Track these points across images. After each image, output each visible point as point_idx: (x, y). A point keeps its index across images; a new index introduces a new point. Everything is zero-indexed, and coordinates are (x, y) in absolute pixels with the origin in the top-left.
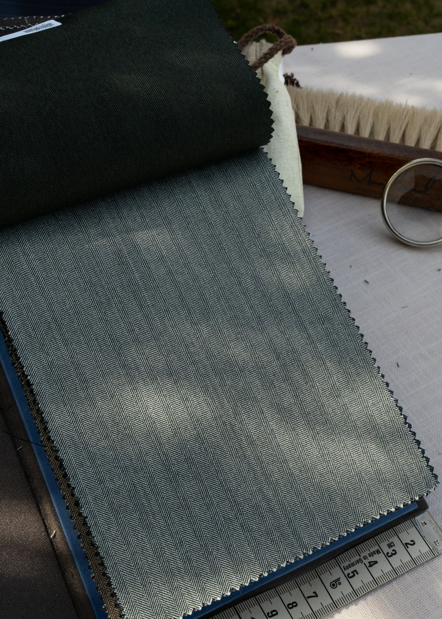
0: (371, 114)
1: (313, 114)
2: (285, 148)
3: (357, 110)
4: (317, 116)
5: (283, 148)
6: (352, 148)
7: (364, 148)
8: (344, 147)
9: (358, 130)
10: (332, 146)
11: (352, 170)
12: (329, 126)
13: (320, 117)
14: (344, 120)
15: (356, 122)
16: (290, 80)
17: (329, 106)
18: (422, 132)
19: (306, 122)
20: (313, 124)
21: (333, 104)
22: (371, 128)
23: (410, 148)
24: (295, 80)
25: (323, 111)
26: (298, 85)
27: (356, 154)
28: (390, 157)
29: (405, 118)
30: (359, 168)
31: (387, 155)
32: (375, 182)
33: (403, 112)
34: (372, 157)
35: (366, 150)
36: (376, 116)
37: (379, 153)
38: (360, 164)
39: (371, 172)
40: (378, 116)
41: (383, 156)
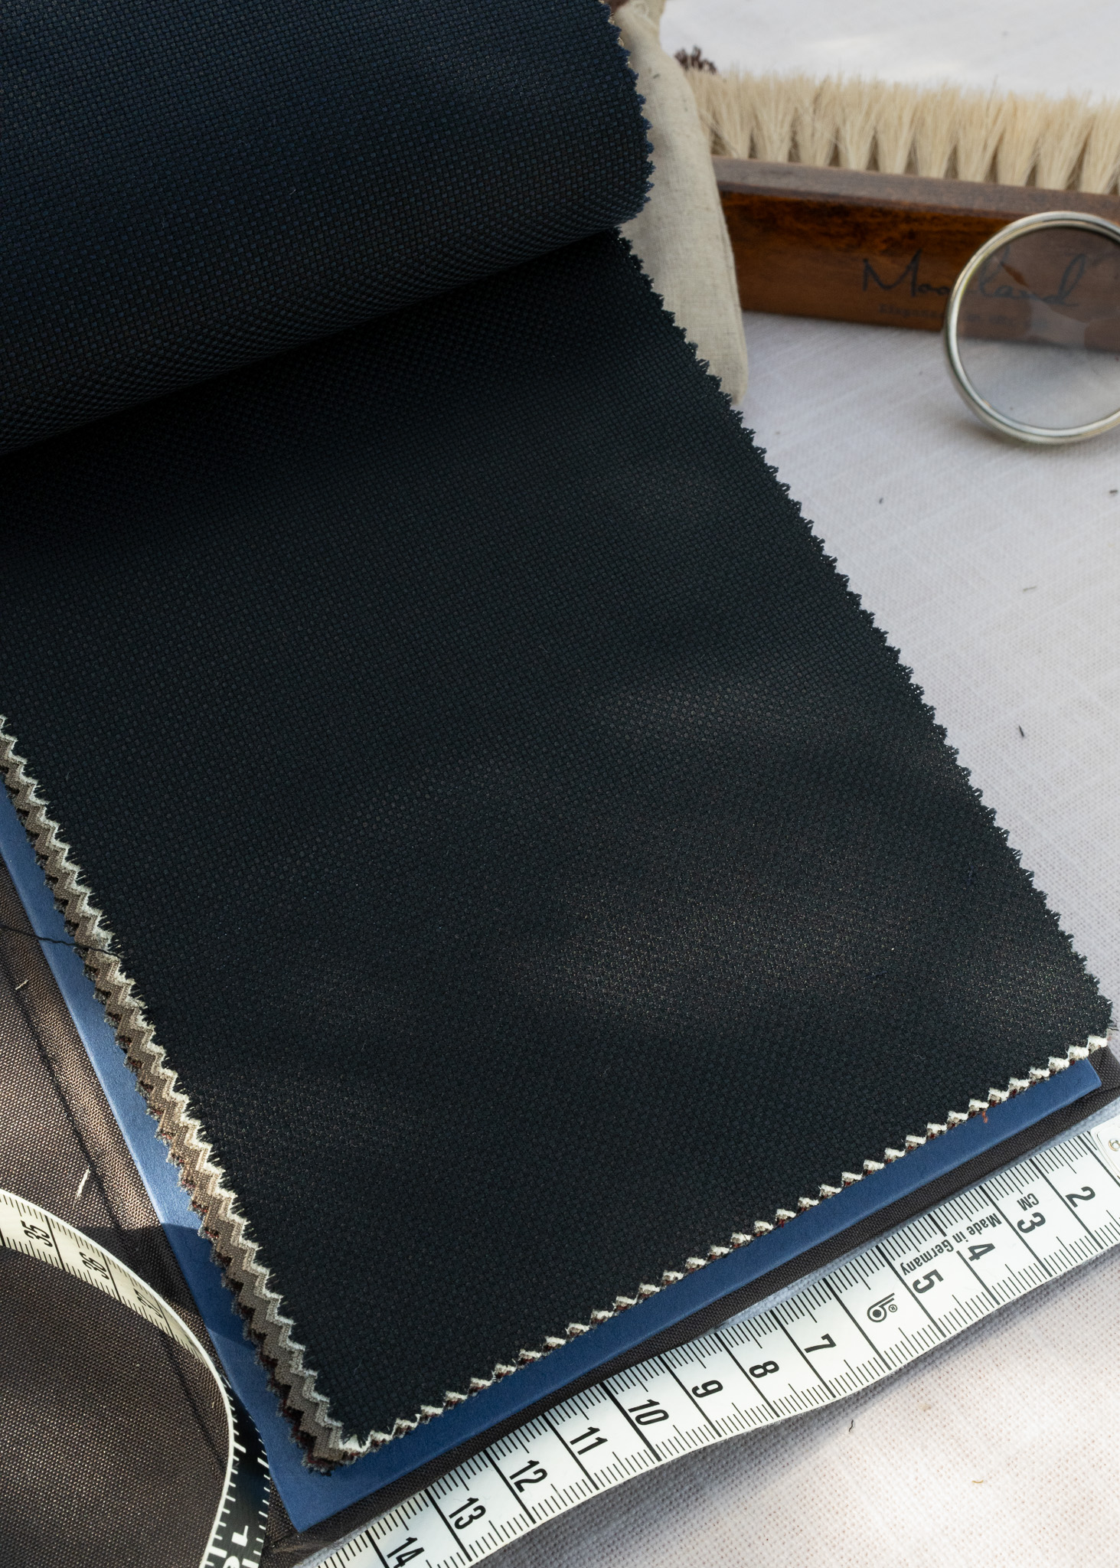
0: (906, 120)
1: (755, 130)
2: (685, 213)
3: (868, 114)
4: (765, 133)
5: (680, 213)
6: (862, 203)
7: (894, 198)
8: (842, 201)
9: (874, 162)
10: (809, 201)
11: (865, 260)
12: (798, 156)
13: (775, 137)
14: (837, 139)
15: (869, 140)
16: (691, 61)
17: (796, 110)
18: (1042, 151)
19: (739, 149)
20: (759, 155)
21: (808, 102)
22: (910, 154)
23: (1012, 190)
24: (706, 62)
25: (783, 122)
26: (712, 68)
27: (872, 216)
28: (961, 214)
29: (995, 122)
30: (884, 253)
31: (954, 210)
32: (928, 286)
33: (988, 109)
34: (916, 220)
35: (898, 203)
36: (918, 123)
37: (933, 208)
38: (885, 241)
39: (915, 259)
40: (923, 124)
41: (944, 213)
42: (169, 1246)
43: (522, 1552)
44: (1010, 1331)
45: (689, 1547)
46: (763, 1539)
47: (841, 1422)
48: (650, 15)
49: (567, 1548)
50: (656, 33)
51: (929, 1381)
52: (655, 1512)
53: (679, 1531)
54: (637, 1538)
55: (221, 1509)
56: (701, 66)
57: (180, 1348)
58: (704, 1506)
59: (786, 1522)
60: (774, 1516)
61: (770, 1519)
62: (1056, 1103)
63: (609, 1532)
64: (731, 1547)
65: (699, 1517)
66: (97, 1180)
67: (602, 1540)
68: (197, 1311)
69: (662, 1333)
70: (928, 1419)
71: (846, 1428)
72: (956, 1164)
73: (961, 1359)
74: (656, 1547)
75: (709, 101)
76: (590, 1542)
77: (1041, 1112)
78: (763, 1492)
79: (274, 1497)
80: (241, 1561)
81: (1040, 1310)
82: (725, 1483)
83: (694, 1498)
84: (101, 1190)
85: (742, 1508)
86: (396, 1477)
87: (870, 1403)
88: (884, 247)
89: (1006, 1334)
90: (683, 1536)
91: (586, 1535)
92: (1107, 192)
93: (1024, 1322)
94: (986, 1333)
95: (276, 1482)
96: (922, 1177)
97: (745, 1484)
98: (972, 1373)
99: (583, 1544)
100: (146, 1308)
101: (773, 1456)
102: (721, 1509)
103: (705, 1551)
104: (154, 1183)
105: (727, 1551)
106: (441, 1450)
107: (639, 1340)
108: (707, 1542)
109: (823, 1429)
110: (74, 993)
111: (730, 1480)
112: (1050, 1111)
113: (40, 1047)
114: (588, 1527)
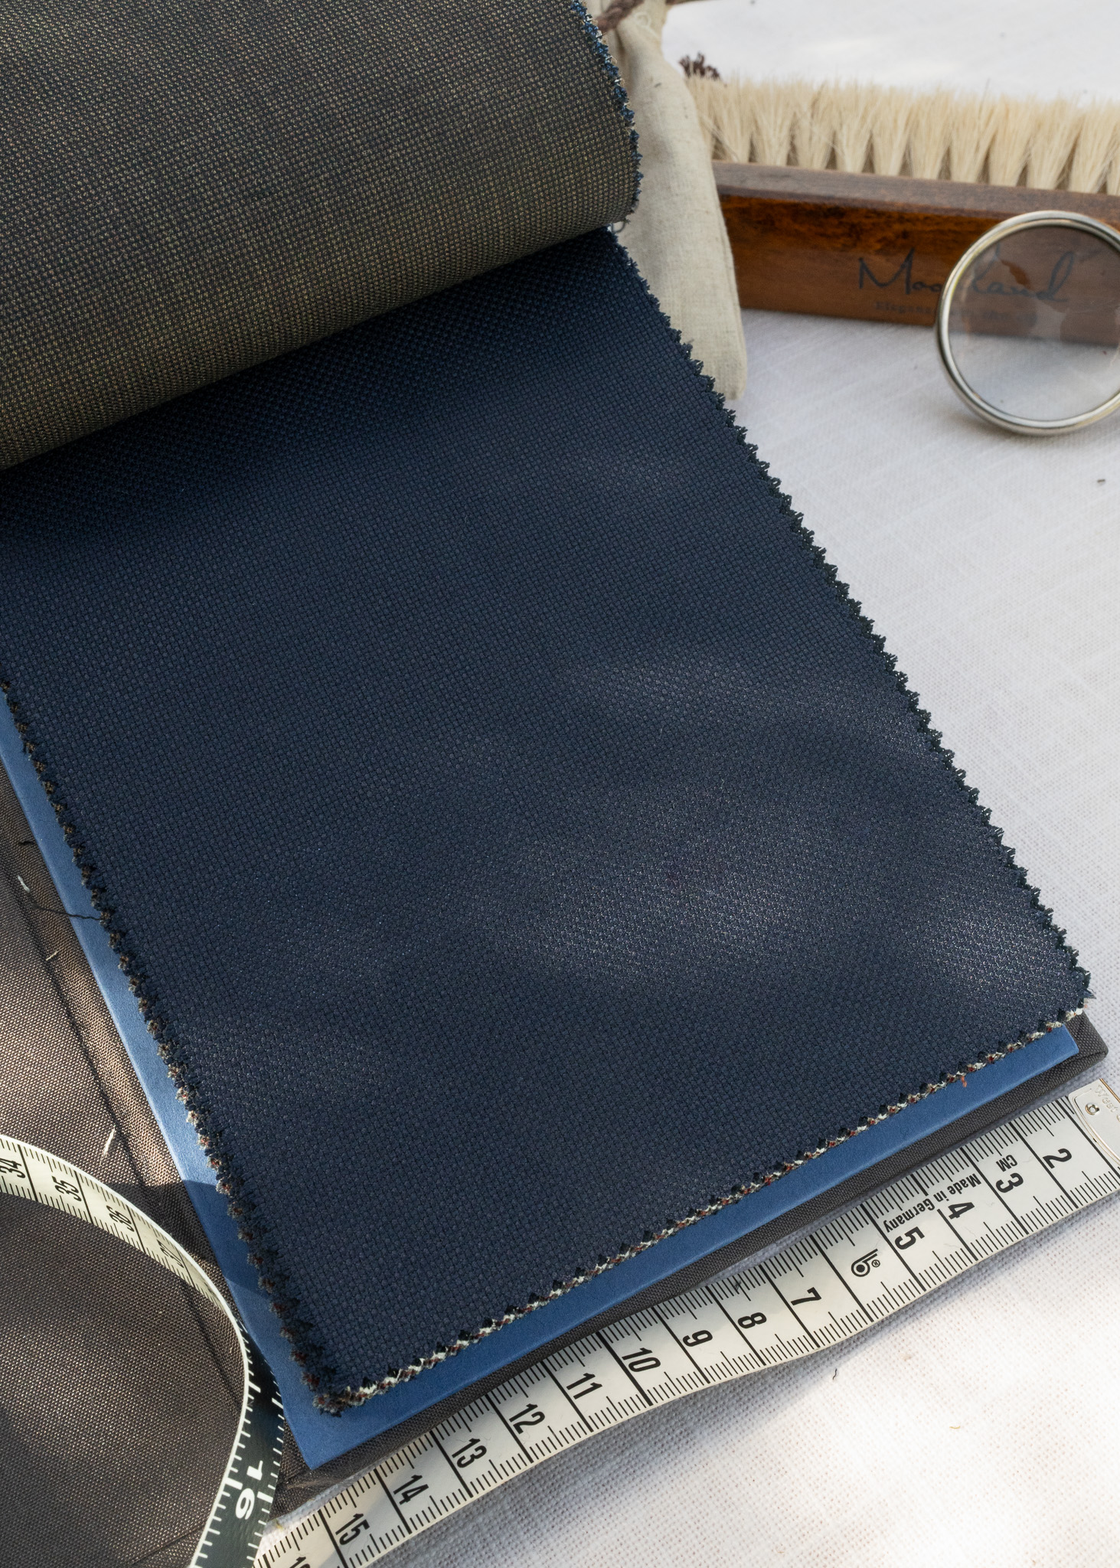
0: (901, 123)
1: (755, 136)
2: (686, 217)
3: (864, 118)
4: (765, 138)
5: (681, 216)
6: (856, 204)
7: (888, 199)
8: (837, 203)
9: (869, 164)
10: (807, 203)
11: (861, 259)
12: (796, 159)
13: (775, 142)
14: (834, 142)
15: (865, 143)
16: (696, 68)
17: (795, 114)
18: (1033, 151)
19: (738, 154)
20: (758, 159)
21: (806, 107)
22: (904, 156)
23: (1002, 189)
24: (710, 68)
25: (782, 126)
26: (716, 75)
27: (867, 217)
28: (953, 214)
29: (987, 124)
30: (878, 252)
31: (946, 210)
32: (921, 284)
33: (980, 111)
34: (908, 220)
35: (892, 204)
36: (912, 126)
37: (927, 208)
38: (879, 241)
39: (909, 258)
40: (918, 126)
41: (937, 213)
42: (190, 1201)
43: (522, 1491)
44: (988, 1286)
45: (680, 1486)
46: (750, 1480)
47: (825, 1371)
48: (653, 26)
49: (564, 1487)
50: (658, 43)
51: (910, 1333)
52: (647, 1454)
53: (670, 1472)
54: (631, 1478)
55: (237, 1443)
56: (703, 73)
57: (200, 1297)
58: (694, 1448)
59: (771, 1464)
60: (760, 1458)
61: (757, 1461)
62: (1034, 1068)
63: (604, 1472)
64: (719, 1487)
65: (689, 1459)
66: (122, 1139)
67: (597, 1480)
68: (215, 1262)
69: (656, 1285)
70: (908, 1368)
71: (830, 1377)
72: (937, 1127)
73: (941, 1312)
74: (648, 1487)
75: (710, 106)
76: (586, 1482)
77: (1021, 1077)
78: (751, 1436)
79: (288, 1436)
80: (256, 1494)
81: (1017, 1266)
82: (714, 1427)
83: (684, 1441)
84: (127, 1148)
85: (730, 1451)
86: (402, 1419)
87: (853, 1353)
88: (878, 246)
89: (984, 1288)
90: (674, 1477)
91: (582, 1475)
92: (1095, 191)
93: (1001, 1278)
94: (965, 1288)
95: (289, 1422)
96: (904, 1138)
97: (733, 1428)
98: (951, 1325)
99: (580, 1484)
100: (169, 1258)
101: (761, 1402)
102: (710, 1452)
103: (695, 1491)
104: (176, 1142)
105: (715, 1491)
106: (445, 1394)
107: (633, 1292)
108: (697, 1482)
109: (808, 1377)
110: (101, 964)
111: (719, 1425)
112: (1028, 1077)
113: (69, 1014)
114: (584, 1468)
